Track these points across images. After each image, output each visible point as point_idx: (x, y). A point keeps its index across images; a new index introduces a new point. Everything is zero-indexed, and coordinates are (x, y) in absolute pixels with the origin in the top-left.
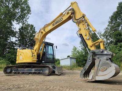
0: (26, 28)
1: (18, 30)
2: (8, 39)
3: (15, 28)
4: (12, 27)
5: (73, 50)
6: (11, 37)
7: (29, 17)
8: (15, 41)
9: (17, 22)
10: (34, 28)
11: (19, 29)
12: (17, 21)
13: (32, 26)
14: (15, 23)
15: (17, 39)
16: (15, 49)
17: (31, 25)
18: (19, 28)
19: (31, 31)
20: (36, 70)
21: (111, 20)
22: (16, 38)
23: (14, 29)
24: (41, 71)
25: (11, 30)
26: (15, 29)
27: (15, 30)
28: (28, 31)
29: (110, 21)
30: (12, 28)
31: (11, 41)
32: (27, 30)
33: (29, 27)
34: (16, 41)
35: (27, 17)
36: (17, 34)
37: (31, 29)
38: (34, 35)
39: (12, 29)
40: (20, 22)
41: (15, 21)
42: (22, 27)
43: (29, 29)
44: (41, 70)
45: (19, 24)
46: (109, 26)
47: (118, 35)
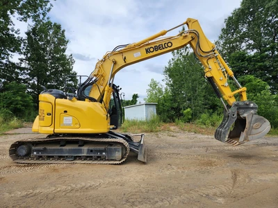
0: (43, 32)
1: (25, 36)
2: (2, 56)
3: (16, 29)
4: (9, 27)
5: (149, 87)
6: (10, 52)
7: (51, 5)
8: (19, 61)
9: (22, 16)
10: (63, 31)
11: (28, 34)
12: (21, 14)
13: (58, 27)
14: (16, 18)
15: (23, 57)
16: (21, 79)
17: (55, 24)
18: (26, 31)
19: (56, 39)
20: (91, 151)
21: (227, 25)
22: (21, 53)
23: (13, 33)
24: (104, 153)
25: (8, 35)
26: (16, 33)
27: (16, 36)
28: (49, 38)
29: (225, 28)
30: (8, 29)
31: (9, 62)
32: (46, 36)
33: (50, 29)
34: (22, 60)
35: (47, 7)
36: (22, 45)
37: (56, 33)
38: (62, 47)
39: (11, 32)
40: (29, 17)
41: (16, 14)
42: (34, 29)
43: (51, 33)
44: (105, 151)
45: (26, 21)
46: (221, 37)
47: (239, 60)
